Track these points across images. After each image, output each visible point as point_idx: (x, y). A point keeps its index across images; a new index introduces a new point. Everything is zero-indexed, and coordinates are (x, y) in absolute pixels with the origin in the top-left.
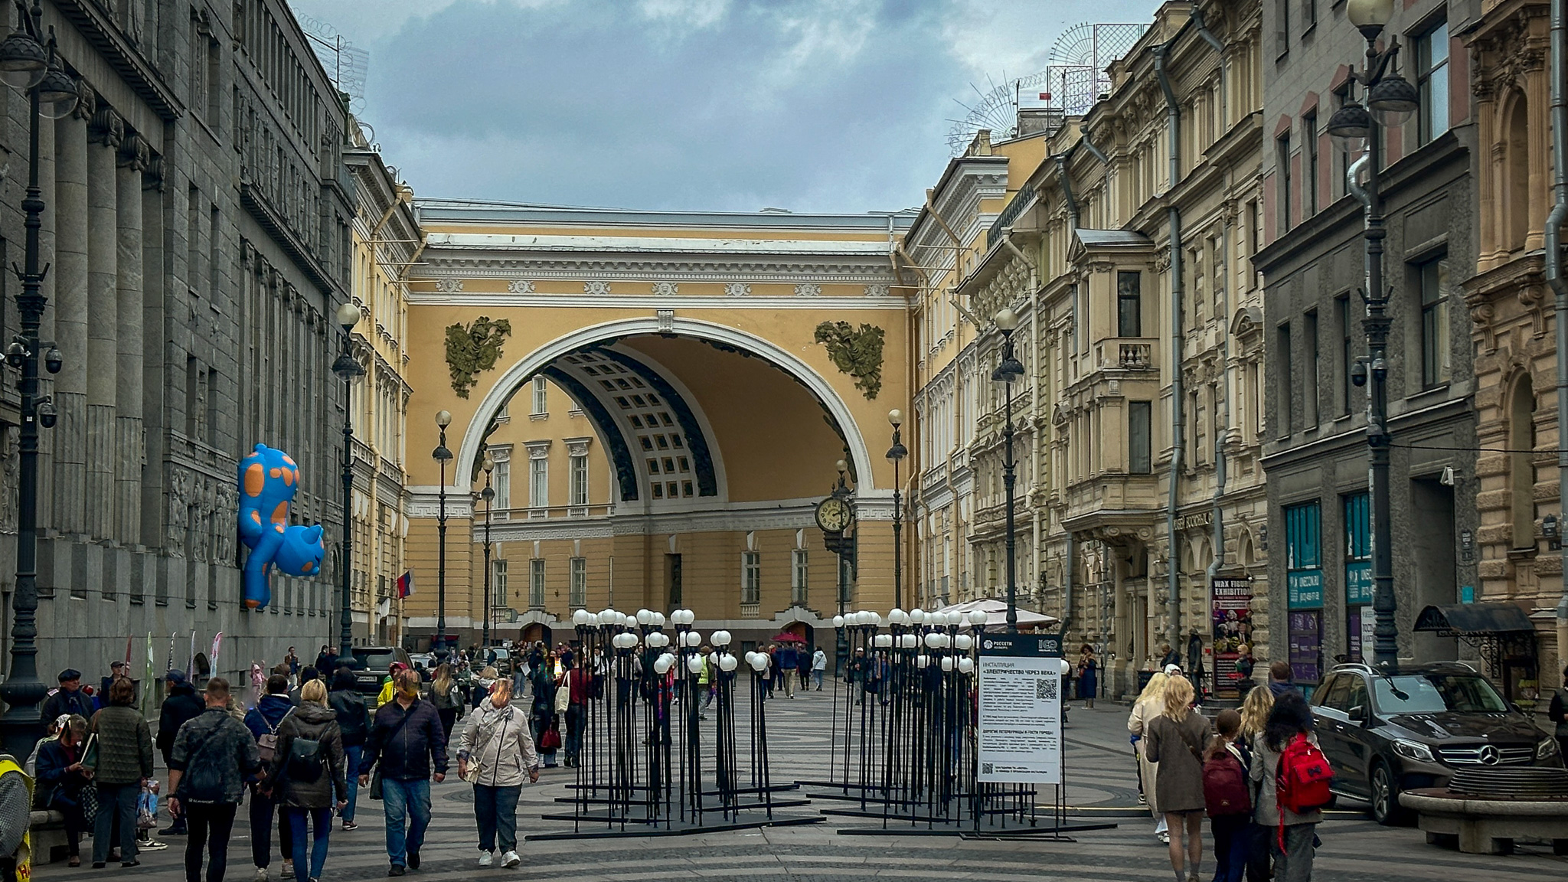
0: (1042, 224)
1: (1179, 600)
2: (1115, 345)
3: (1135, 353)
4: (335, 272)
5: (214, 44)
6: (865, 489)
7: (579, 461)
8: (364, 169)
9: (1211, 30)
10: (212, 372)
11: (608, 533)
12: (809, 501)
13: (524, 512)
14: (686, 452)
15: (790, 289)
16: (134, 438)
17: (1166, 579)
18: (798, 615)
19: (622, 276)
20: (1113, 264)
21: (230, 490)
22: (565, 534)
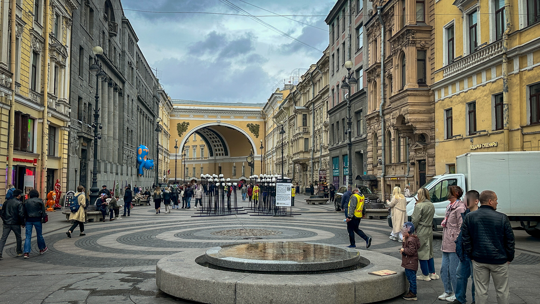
0: (289, 105)
1: (313, 175)
2: (302, 128)
3: (306, 129)
4: (156, 113)
5: (132, 68)
6: (256, 155)
7: (202, 149)
8: (161, 93)
9: (320, 70)
10: (132, 131)
11: (208, 163)
12: (245, 157)
13: (192, 158)
14: (223, 148)
15: (242, 117)
16: (117, 143)
17: (311, 171)
18: (243, 178)
19: (210, 114)
20: (302, 113)
21: (135, 153)
22: (199, 163)
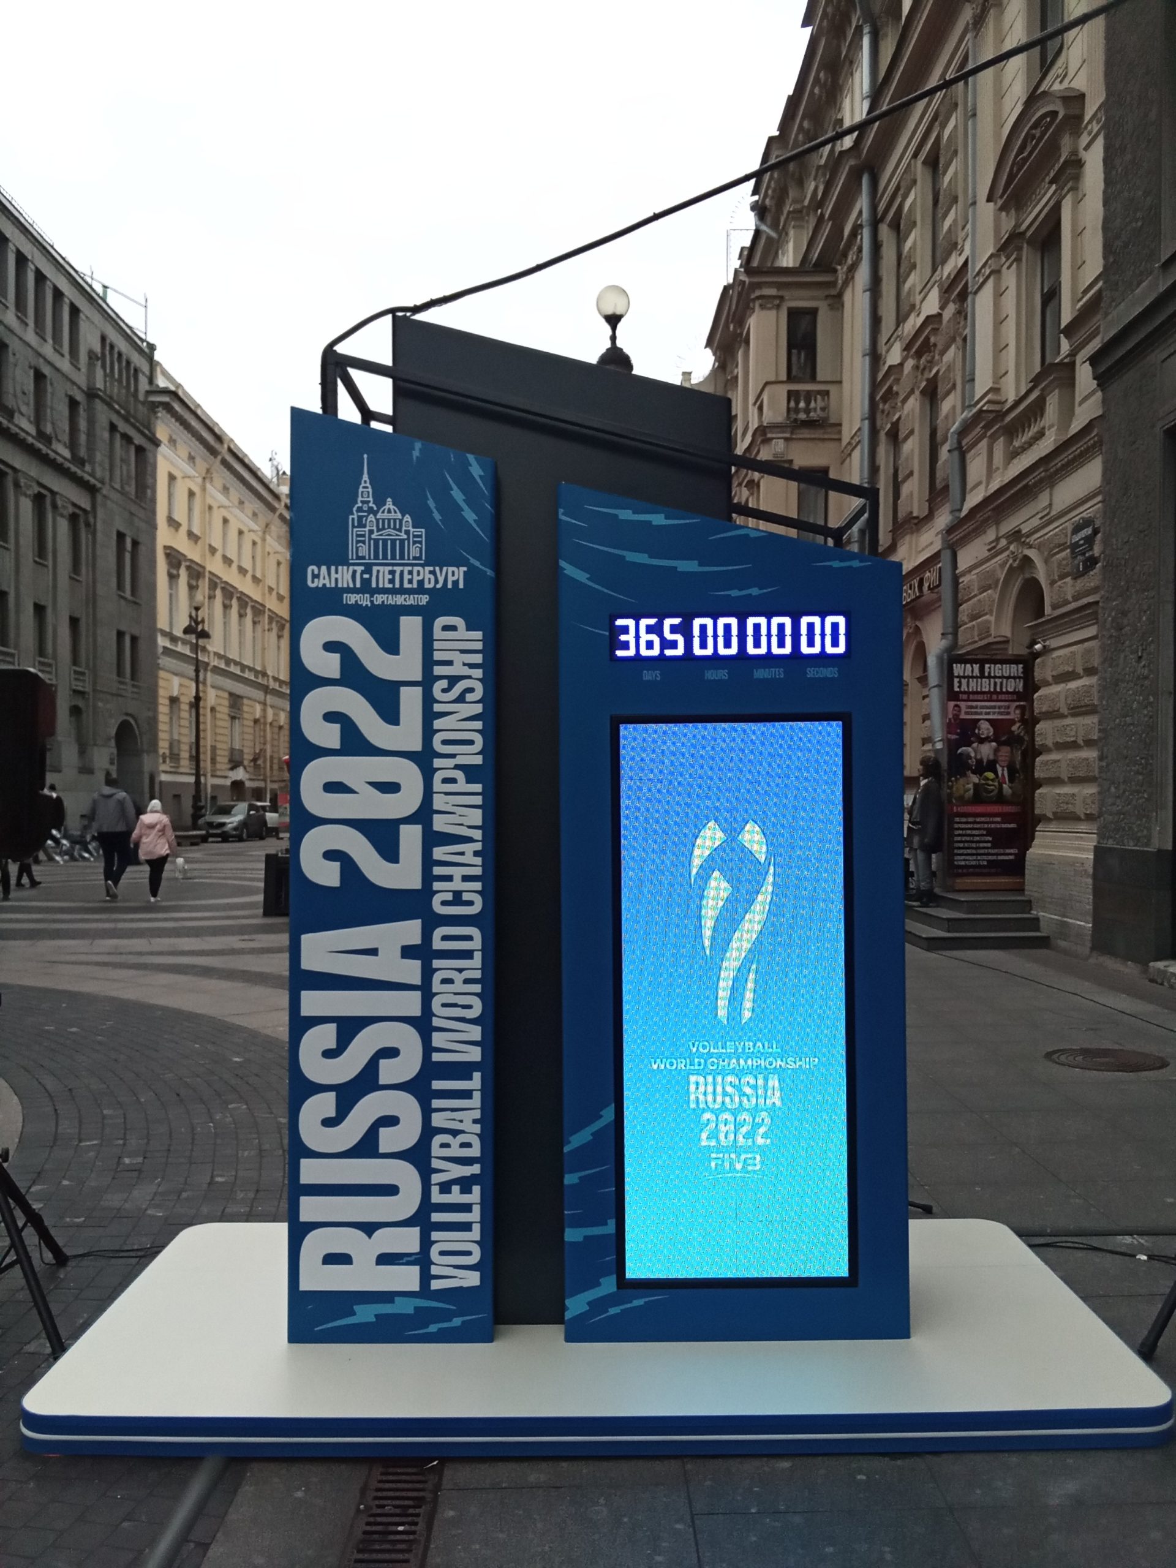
2: (782, 391)
3: (808, 403)
8: (168, 405)
20: (781, 298)
